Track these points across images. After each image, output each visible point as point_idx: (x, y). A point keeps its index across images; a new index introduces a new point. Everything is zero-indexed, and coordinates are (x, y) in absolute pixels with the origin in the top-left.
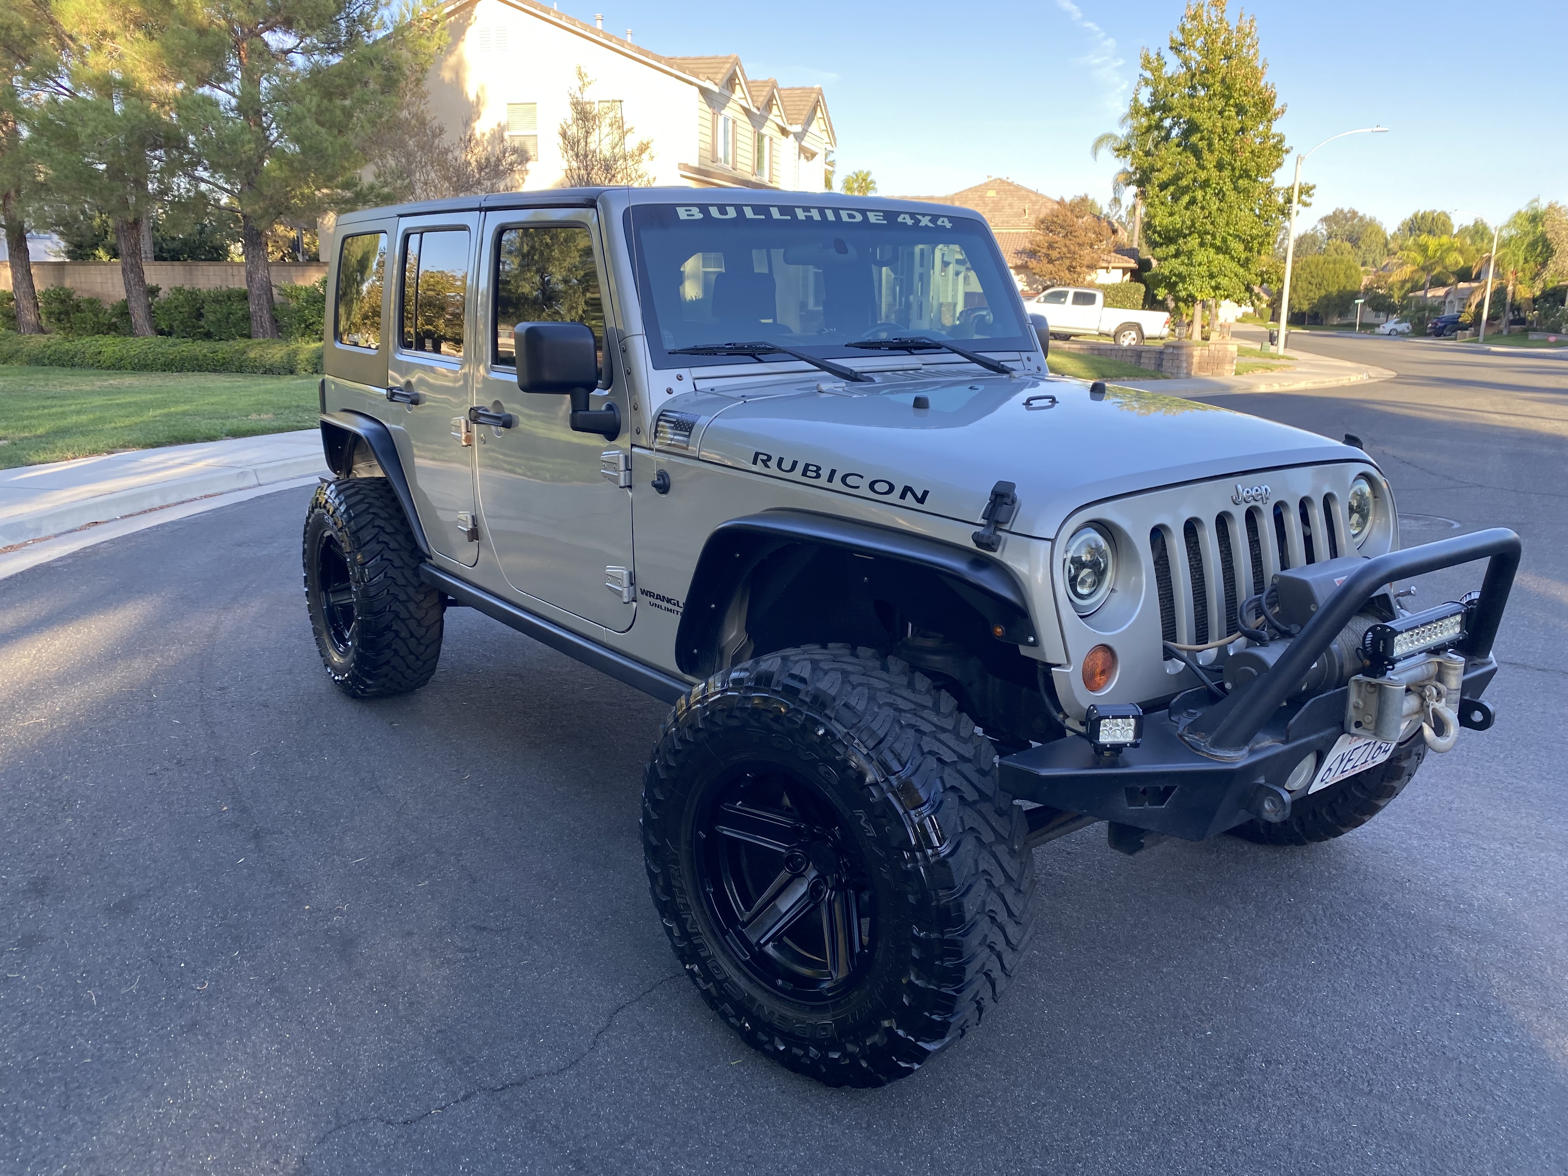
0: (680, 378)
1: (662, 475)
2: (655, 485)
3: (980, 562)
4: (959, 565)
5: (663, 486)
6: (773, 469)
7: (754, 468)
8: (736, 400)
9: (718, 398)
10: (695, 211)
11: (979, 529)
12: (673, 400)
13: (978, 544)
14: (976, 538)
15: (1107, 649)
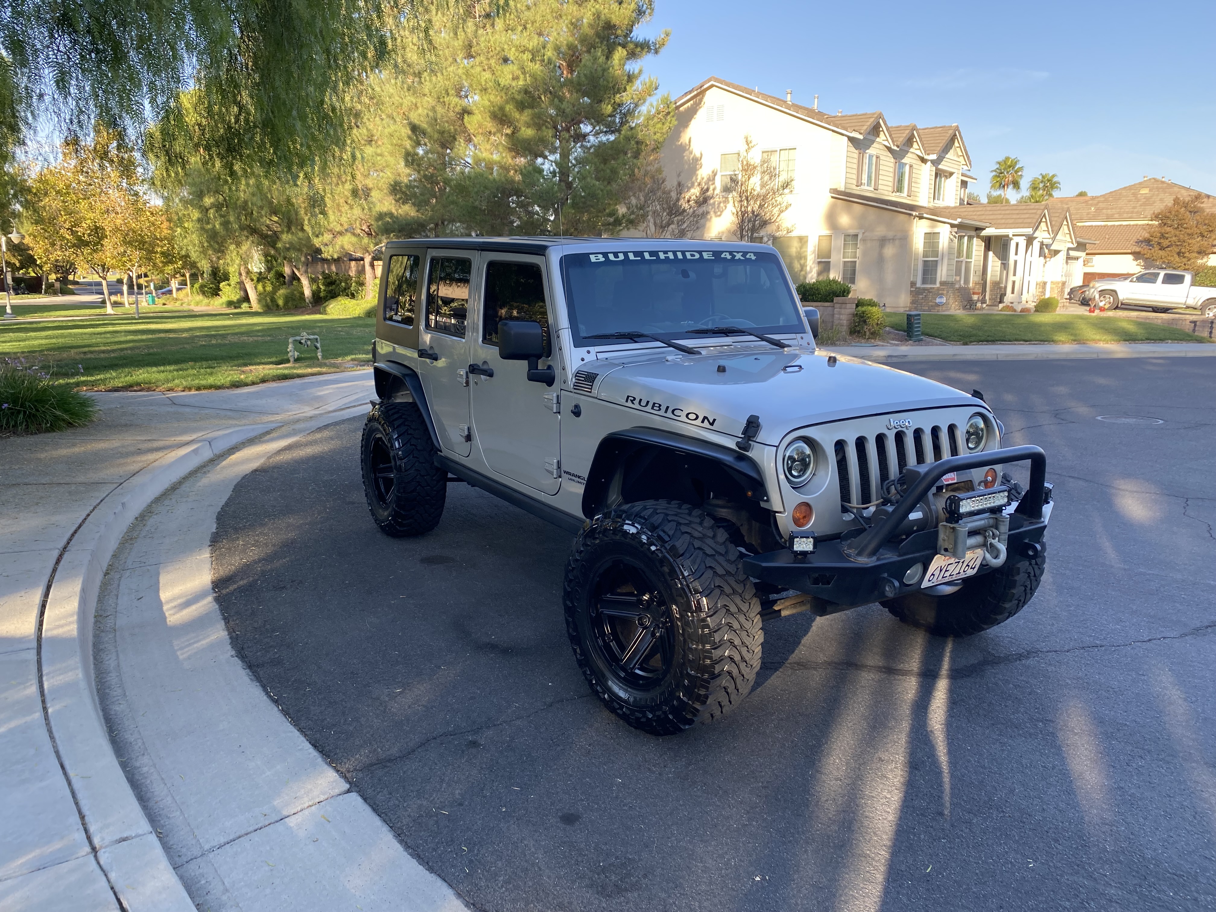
0: (589, 352)
1: (577, 406)
2: (573, 412)
3: (741, 458)
4: (728, 459)
5: (577, 412)
6: (637, 406)
7: (627, 404)
8: (618, 365)
9: (609, 364)
10: (600, 256)
11: (740, 440)
12: (584, 364)
13: (739, 448)
14: (738, 444)
15: (807, 505)
